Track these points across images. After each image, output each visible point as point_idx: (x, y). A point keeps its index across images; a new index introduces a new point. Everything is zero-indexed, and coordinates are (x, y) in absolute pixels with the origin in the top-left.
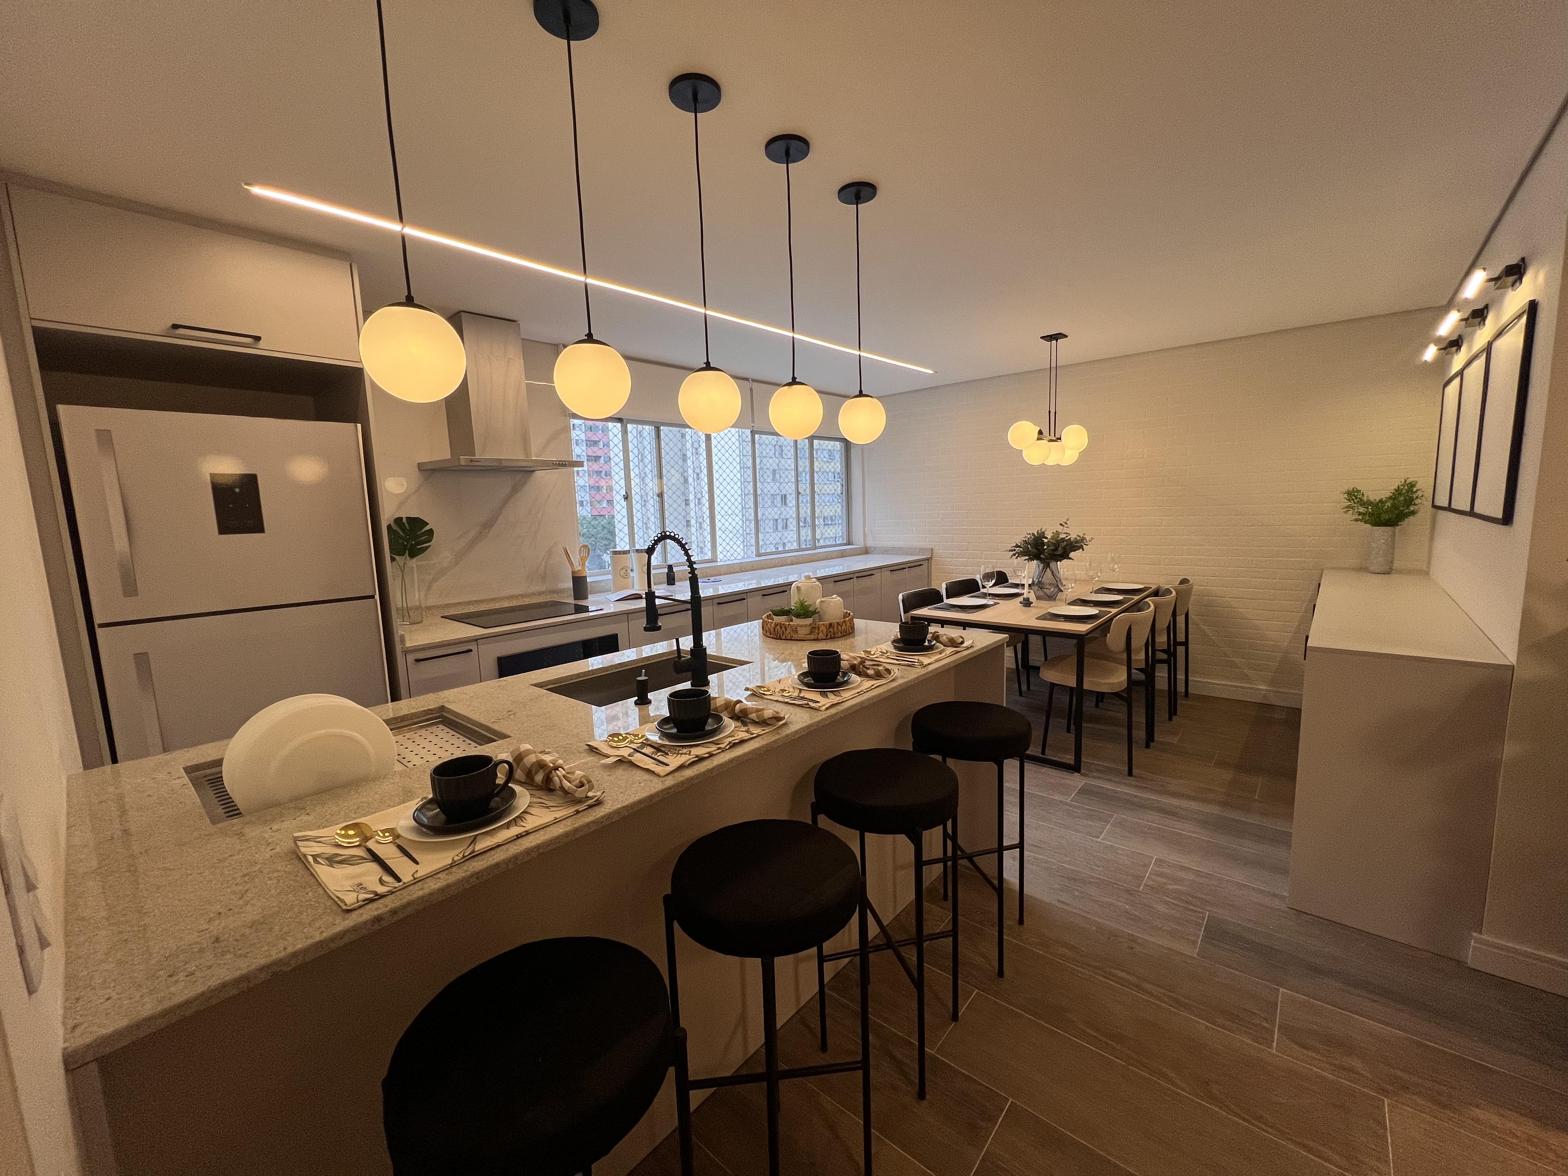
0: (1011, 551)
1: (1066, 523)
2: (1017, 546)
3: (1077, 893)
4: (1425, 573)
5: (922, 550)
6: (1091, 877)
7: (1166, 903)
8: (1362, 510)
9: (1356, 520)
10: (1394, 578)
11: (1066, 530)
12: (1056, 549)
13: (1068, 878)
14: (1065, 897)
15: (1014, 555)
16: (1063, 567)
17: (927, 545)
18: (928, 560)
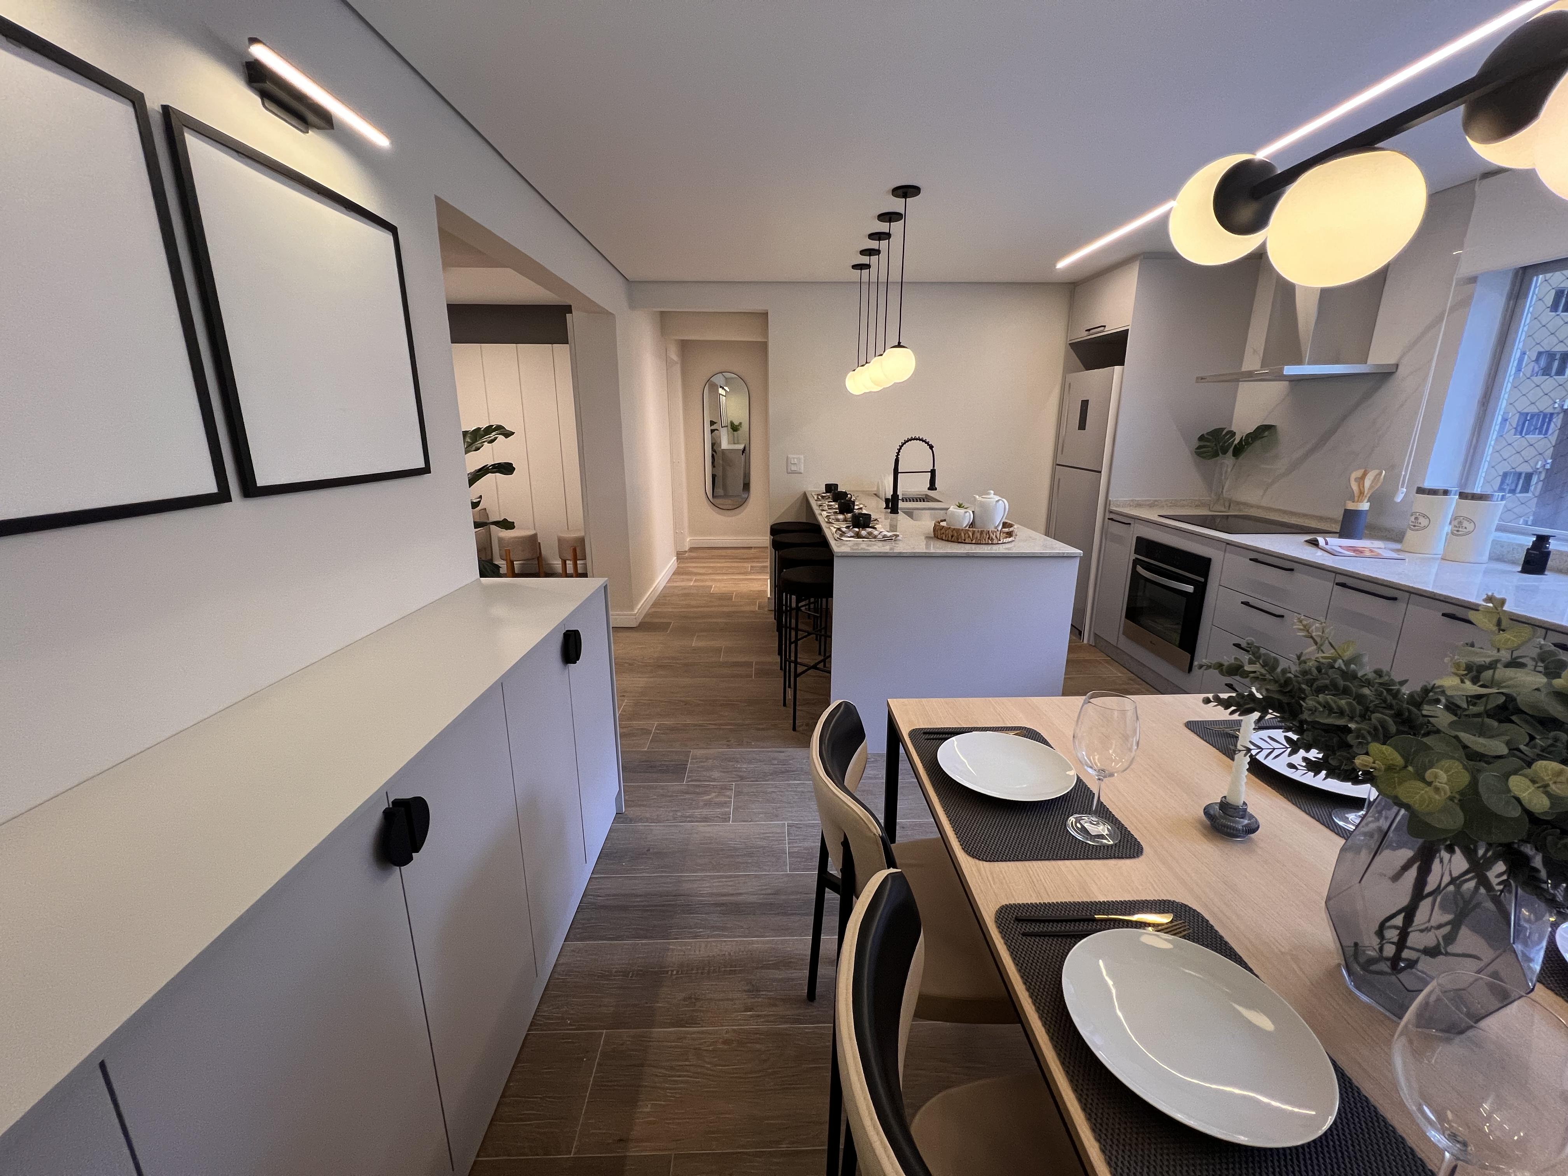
3: (776, 762)
6: (772, 780)
7: (714, 780)
13: (788, 771)
14: (782, 756)
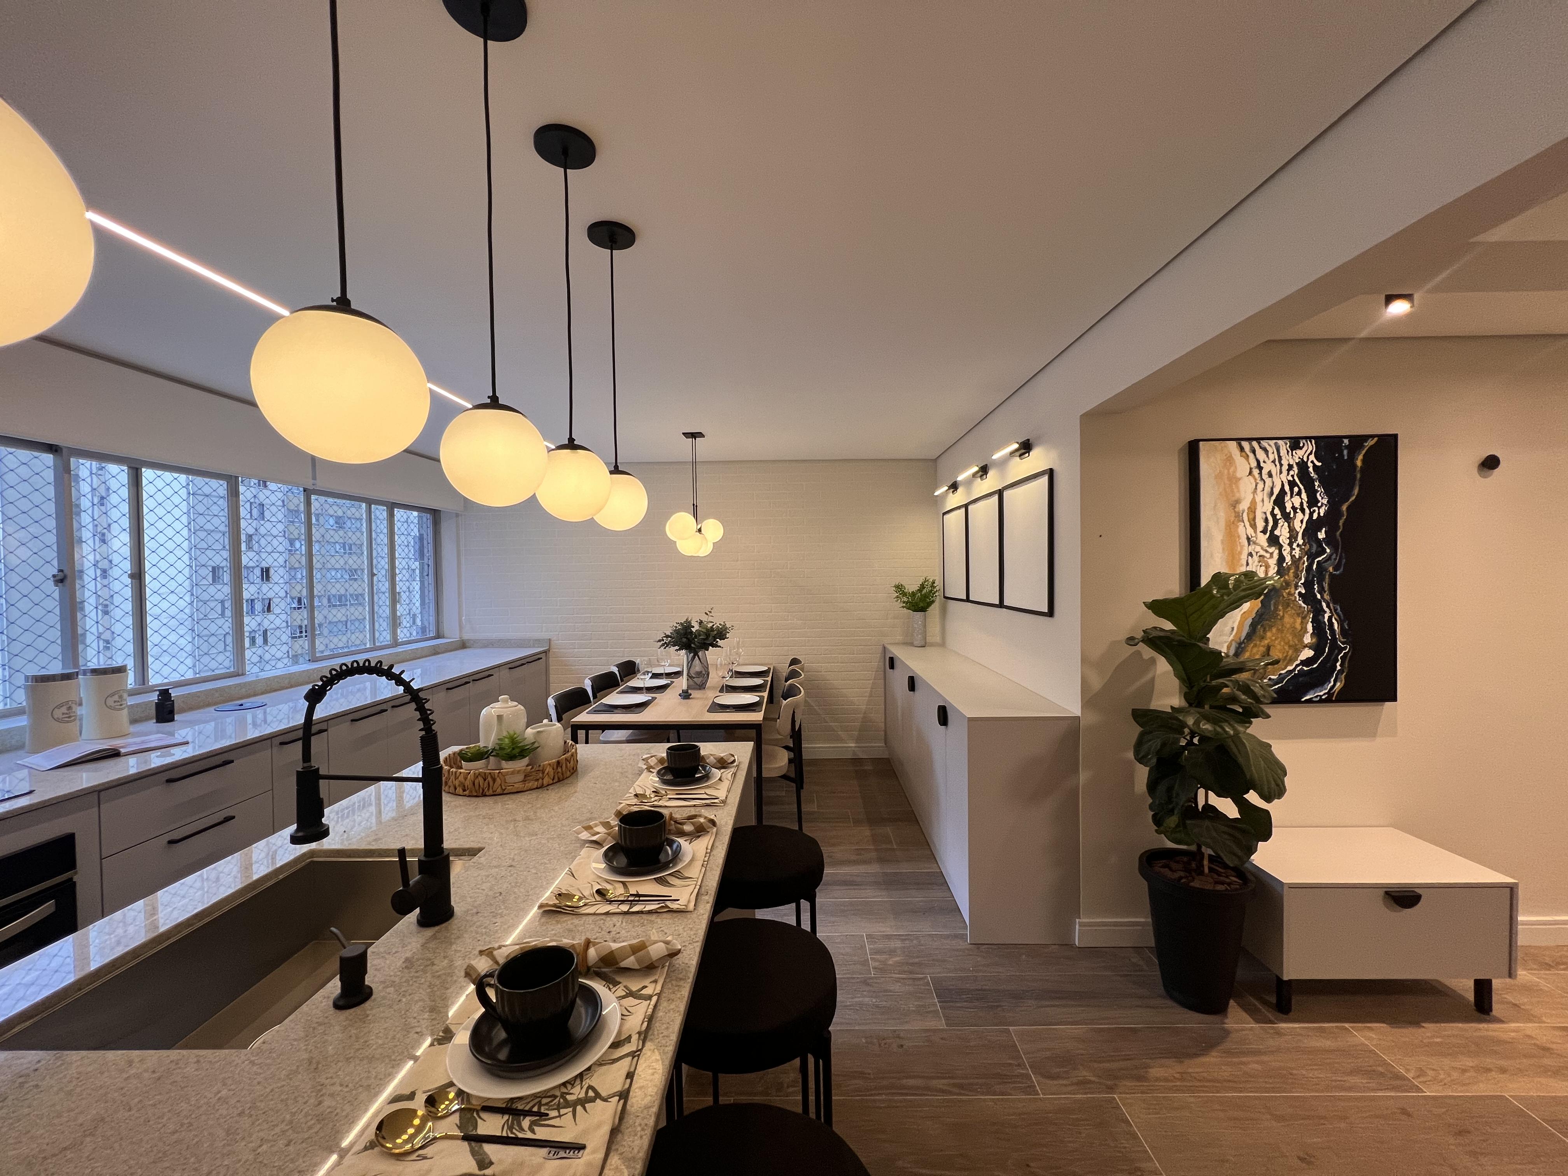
0: (660, 641)
1: (710, 612)
2: (667, 636)
4: (943, 644)
5: (538, 641)
7: (898, 980)
8: (905, 599)
9: (903, 607)
10: (928, 649)
11: (710, 619)
12: (707, 639)
15: (663, 645)
16: (711, 655)
17: (545, 635)
18: (546, 652)
